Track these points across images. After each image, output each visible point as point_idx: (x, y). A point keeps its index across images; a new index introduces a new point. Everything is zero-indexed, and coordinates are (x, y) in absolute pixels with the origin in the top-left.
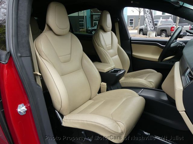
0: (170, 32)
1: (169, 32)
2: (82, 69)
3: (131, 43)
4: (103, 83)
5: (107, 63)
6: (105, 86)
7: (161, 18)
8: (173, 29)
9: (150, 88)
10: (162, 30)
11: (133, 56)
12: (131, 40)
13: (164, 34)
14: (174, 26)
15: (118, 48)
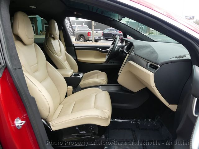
0: (88, 37)
1: (86, 37)
2: (49, 77)
3: (75, 49)
4: (69, 87)
5: (65, 69)
6: (71, 89)
7: (76, 23)
8: (90, 34)
9: (103, 85)
10: (80, 35)
11: (78, 61)
12: (74, 47)
13: (82, 39)
14: (90, 31)
15: (66, 54)
